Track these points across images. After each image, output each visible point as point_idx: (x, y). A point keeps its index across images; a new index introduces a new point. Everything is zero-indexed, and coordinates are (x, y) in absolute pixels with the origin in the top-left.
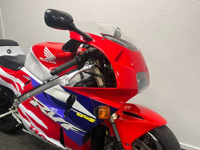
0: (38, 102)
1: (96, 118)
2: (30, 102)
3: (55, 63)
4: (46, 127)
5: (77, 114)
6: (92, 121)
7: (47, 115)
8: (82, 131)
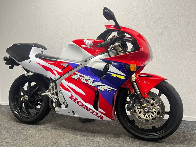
0: (79, 75)
1: (125, 75)
2: (72, 77)
3: (92, 48)
4: (84, 94)
5: (112, 75)
6: (123, 78)
7: (87, 83)
8: (114, 90)
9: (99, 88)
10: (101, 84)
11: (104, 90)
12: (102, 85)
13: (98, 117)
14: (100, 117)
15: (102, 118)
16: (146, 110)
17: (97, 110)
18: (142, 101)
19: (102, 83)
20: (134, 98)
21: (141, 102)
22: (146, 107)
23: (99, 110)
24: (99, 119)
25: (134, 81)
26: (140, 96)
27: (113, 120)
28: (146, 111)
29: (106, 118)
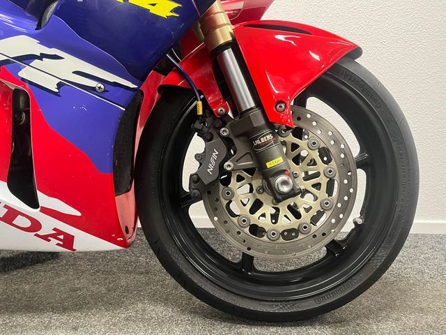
8: (116, 84)
9: (26, 73)
10: (38, 48)
11: (59, 85)
12: (42, 56)
13: (46, 238)
14: (54, 236)
15: (68, 241)
16: (285, 183)
17: (34, 203)
18: (265, 144)
19: (44, 41)
20: (225, 132)
21: (259, 146)
22: (283, 172)
23: (44, 199)
24: (53, 246)
25: (226, 46)
26: (258, 119)
27: (124, 244)
28: (285, 189)
29: (86, 242)
